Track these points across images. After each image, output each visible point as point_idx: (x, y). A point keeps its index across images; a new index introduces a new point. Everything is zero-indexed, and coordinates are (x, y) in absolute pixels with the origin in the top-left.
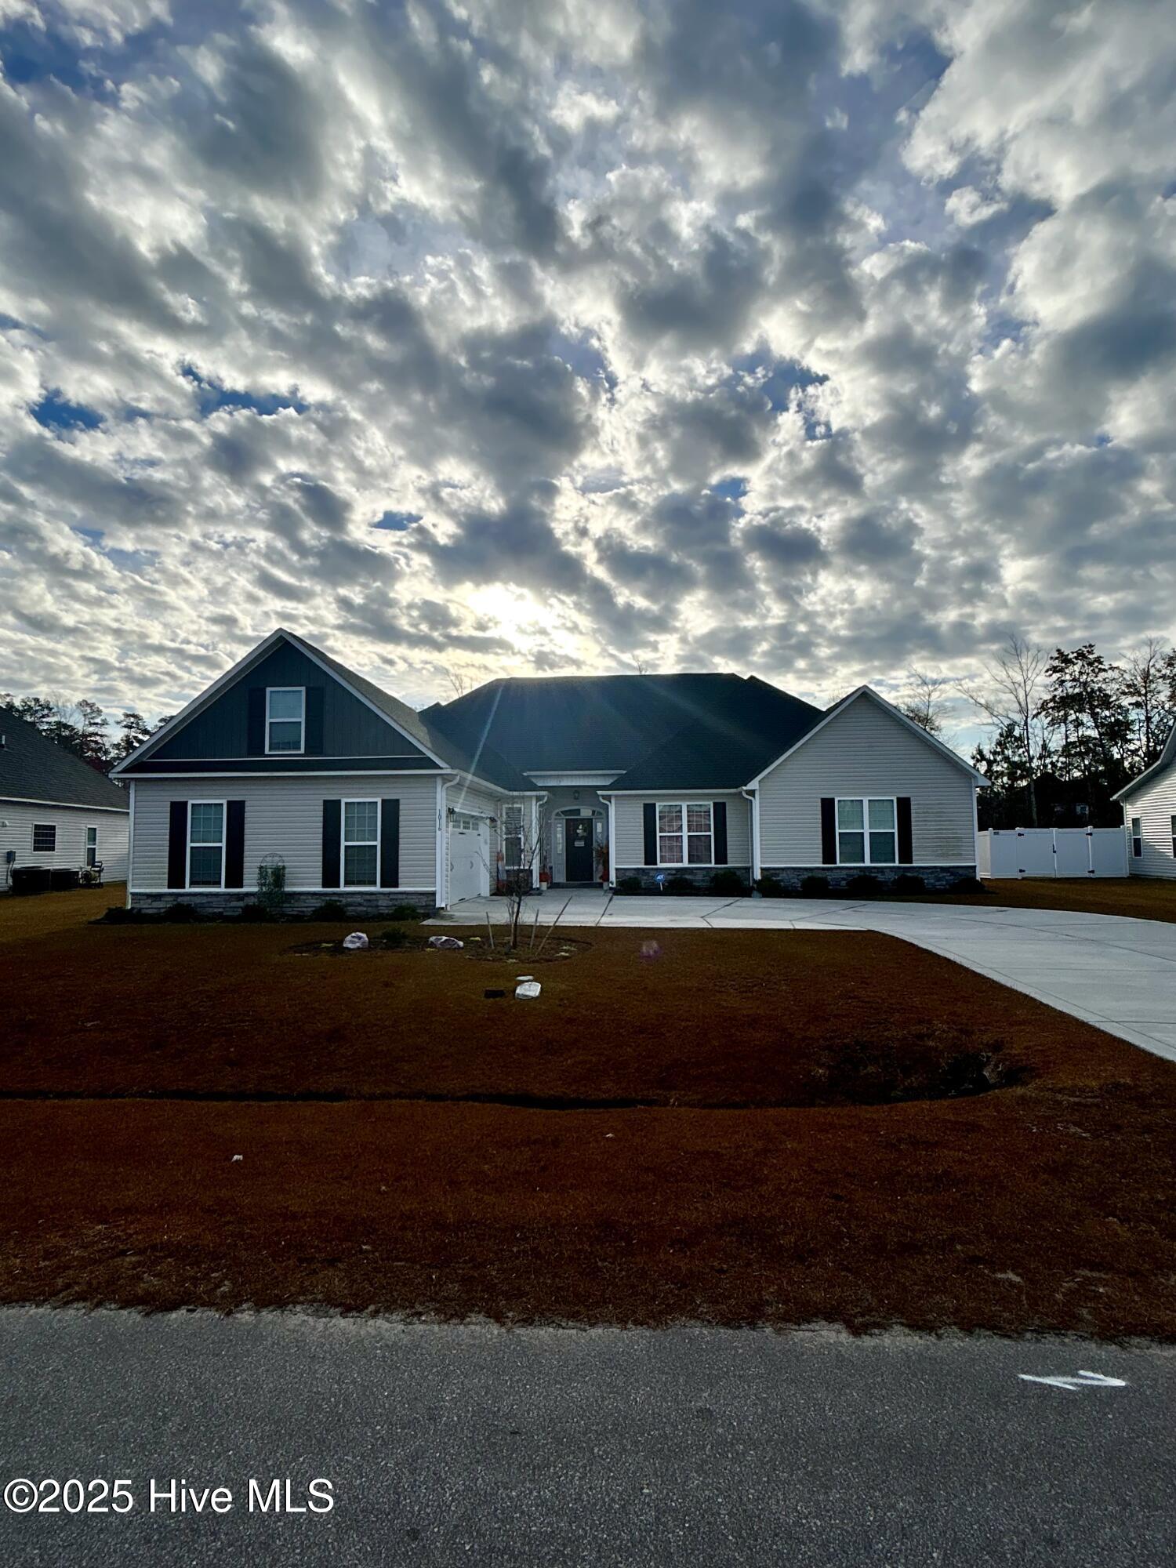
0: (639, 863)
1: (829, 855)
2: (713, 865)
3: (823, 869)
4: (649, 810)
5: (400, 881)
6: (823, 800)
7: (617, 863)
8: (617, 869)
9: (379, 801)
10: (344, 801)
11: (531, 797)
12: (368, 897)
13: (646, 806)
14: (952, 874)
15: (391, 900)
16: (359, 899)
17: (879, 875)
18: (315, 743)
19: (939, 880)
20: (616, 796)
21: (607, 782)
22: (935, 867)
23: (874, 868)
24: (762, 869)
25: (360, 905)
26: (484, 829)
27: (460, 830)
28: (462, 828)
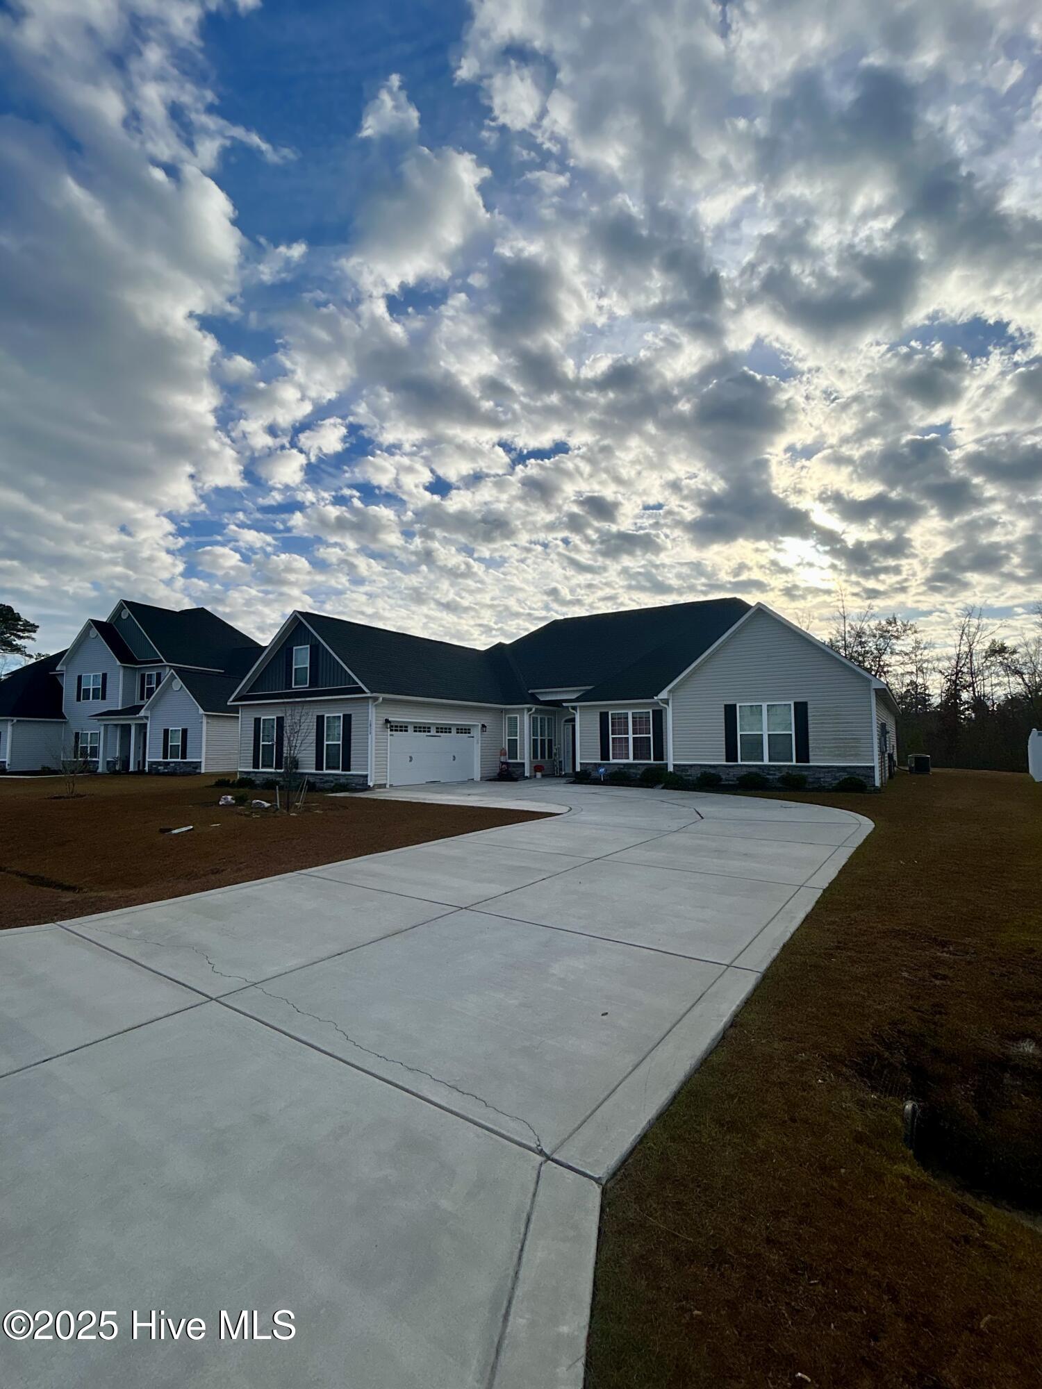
0: (596, 759)
1: (731, 754)
2: (652, 761)
3: (726, 766)
4: (604, 717)
5: (352, 767)
6: (726, 706)
7: (581, 759)
8: (581, 764)
9: (341, 715)
10: (326, 715)
11: (523, 709)
12: (336, 777)
13: (601, 714)
15: (347, 779)
16: (331, 778)
17: (777, 773)
18: (314, 682)
19: (835, 778)
20: (580, 706)
21: (574, 696)
22: (831, 766)
23: (772, 766)
24: (674, 766)
25: (332, 781)
26: (476, 732)
27: (429, 734)
28: (433, 732)
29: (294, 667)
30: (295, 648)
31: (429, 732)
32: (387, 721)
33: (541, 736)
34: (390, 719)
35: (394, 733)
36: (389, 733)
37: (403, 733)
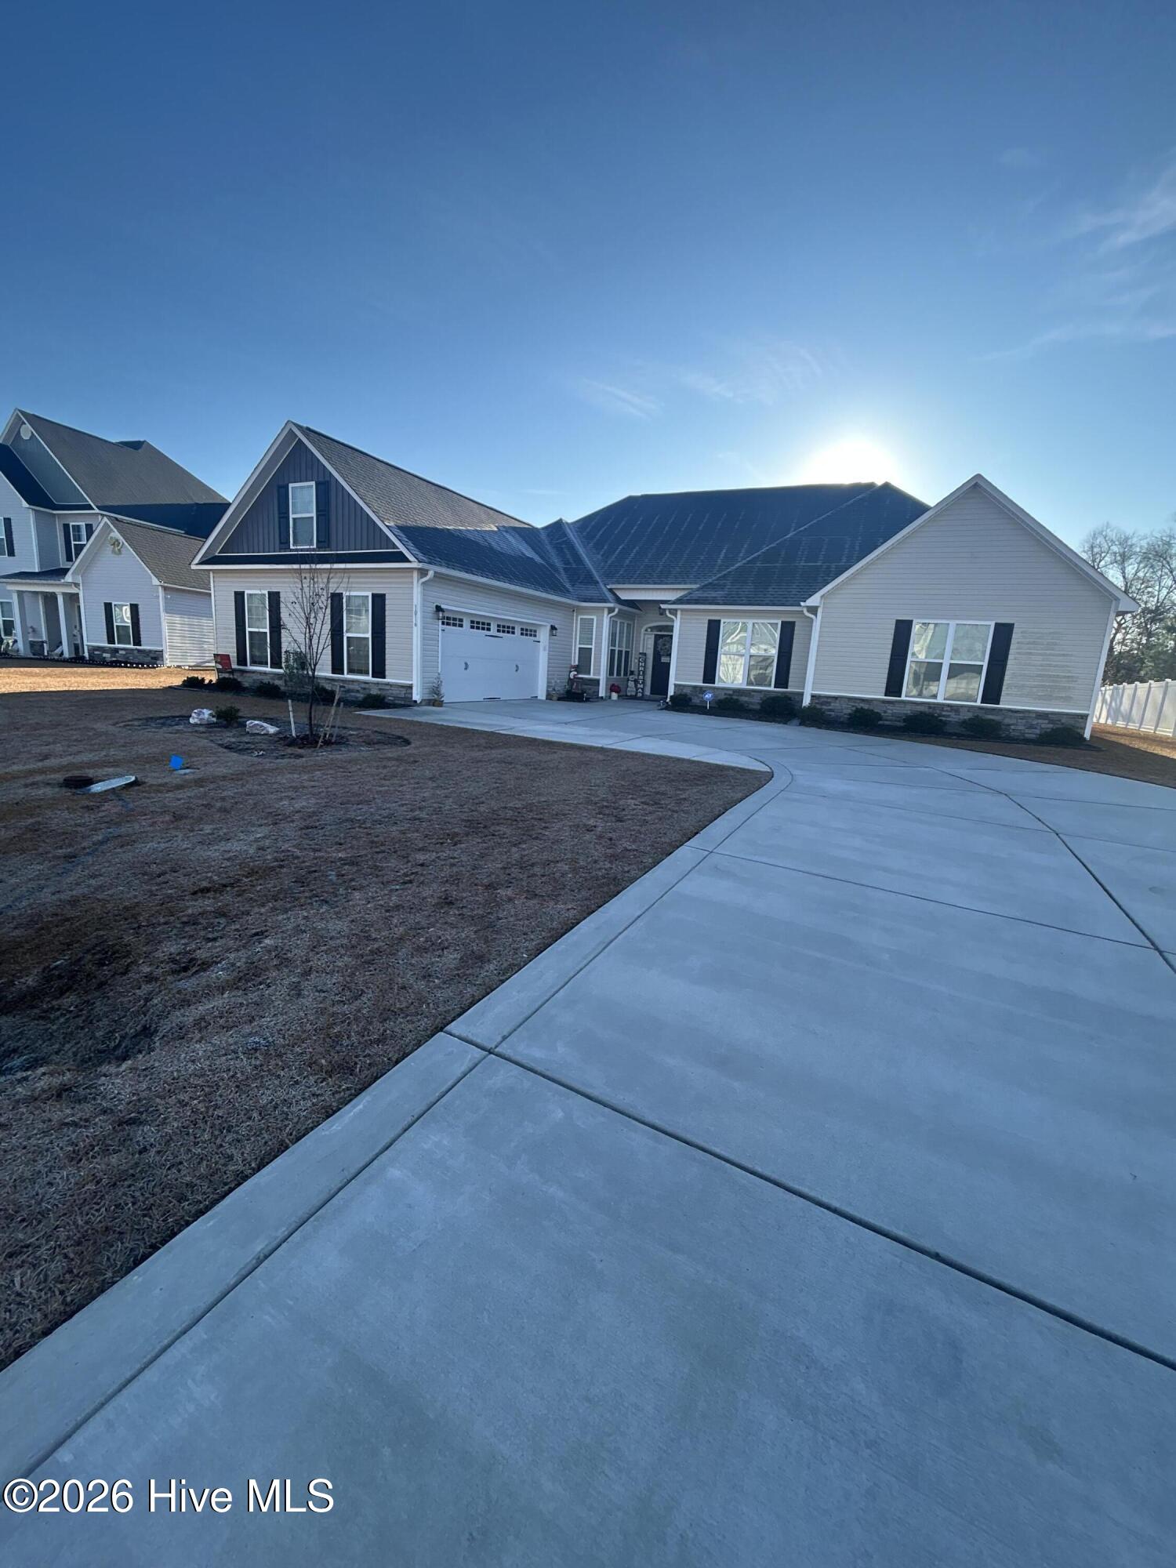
0: (698, 681)
1: (894, 685)
2: (772, 688)
3: (884, 702)
4: (713, 626)
5: (387, 672)
6: (898, 622)
7: (676, 679)
8: (676, 685)
9: (369, 594)
11: (601, 609)
12: (364, 686)
13: (711, 622)
14: (1051, 721)
15: (380, 689)
16: (356, 687)
17: (952, 714)
19: (1031, 727)
20: (683, 611)
21: (675, 596)
22: (1029, 711)
23: (948, 705)
24: (813, 696)
25: (358, 691)
26: (544, 635)
27: (488, 633)
28: (493, 631)
29: (291, 516)
30: (291, 485)
31: (489, 629)
32: (439, 609)
33: (619, 647)
34: (443, 606)
35: (445, 626)
36: (441, 627)
37: (457, 628)
